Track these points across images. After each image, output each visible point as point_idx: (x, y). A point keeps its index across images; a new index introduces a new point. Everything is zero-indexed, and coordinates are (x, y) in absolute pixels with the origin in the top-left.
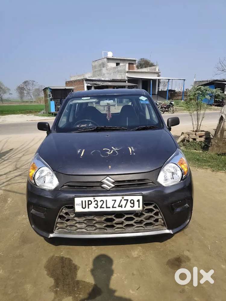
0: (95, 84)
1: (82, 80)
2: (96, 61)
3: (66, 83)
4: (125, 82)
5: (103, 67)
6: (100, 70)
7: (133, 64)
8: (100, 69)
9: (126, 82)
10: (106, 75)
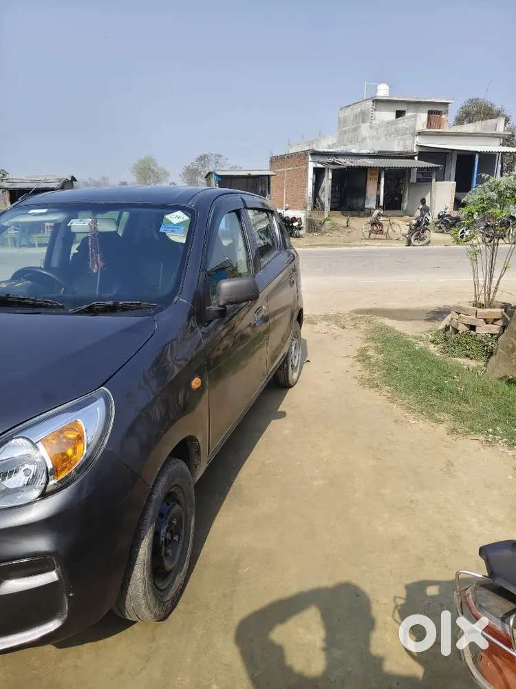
0: (334, 163)
1: (305, 153)
2: (348, 106)
3: (271, 161)
4: (412, 158)
5: (364, 122)
6: (355, 130)
7: (439, 113)
8: (355, 126)
9: (414, 159)
10: (368, 140)
